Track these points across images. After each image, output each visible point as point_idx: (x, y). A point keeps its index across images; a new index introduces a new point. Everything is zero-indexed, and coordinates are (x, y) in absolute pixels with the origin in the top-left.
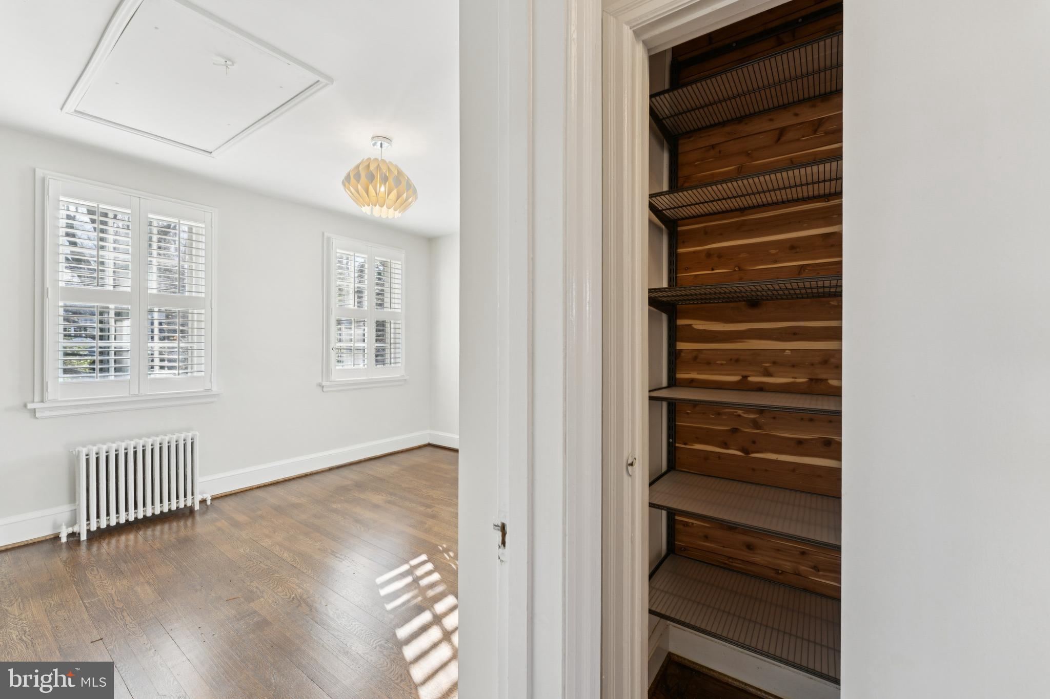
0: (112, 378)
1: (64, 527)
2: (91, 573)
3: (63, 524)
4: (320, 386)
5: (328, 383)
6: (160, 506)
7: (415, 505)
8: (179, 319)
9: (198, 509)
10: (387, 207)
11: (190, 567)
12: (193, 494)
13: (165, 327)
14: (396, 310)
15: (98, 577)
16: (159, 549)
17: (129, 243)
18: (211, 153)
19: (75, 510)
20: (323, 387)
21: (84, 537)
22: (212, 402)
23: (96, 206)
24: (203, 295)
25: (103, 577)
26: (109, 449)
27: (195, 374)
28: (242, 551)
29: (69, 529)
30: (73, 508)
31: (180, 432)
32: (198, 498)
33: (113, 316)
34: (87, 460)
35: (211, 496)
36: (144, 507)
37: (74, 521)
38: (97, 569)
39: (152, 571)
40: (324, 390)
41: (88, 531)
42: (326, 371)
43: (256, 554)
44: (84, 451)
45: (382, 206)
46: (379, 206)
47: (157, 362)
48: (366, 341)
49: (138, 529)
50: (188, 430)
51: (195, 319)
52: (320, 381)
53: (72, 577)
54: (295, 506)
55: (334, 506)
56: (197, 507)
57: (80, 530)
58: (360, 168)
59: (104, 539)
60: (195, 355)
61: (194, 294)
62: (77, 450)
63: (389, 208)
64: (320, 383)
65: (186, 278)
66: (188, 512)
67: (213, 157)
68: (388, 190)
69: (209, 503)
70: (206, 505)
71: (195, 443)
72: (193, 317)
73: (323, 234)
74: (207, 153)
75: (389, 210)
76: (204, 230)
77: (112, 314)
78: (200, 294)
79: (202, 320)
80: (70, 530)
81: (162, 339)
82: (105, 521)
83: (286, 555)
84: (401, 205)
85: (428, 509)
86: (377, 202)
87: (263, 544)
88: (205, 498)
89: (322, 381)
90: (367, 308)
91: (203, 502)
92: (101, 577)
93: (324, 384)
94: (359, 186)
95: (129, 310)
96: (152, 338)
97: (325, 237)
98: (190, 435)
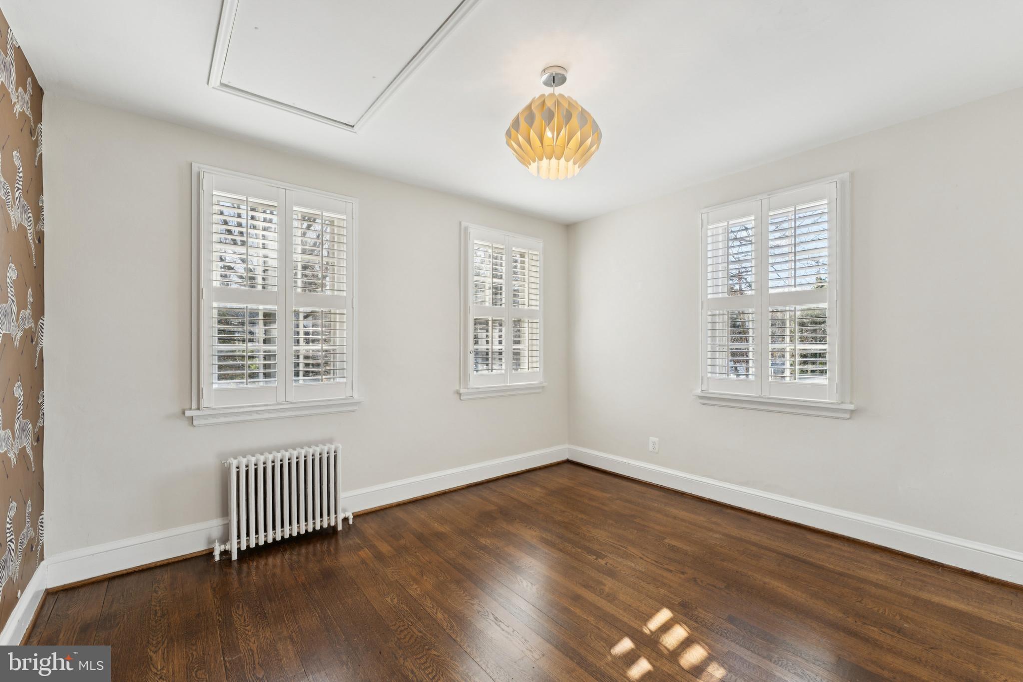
0: (261, 384)
1: (217, 544)
2: (236, 612)
3: (217, 541)
4: (458, 393)
5: (466, 391)
6: (305, 525)
7: (579, 550)
8: (322, 319)
9: (341, 529)
10: (566, 160)
11: (335, 619)
12: (336, 513)
13: (311, 330)
14: (533, 308)
15: (242, 619)
16: (303, 585)
17: (275, 238)
18: (353, 126)
19: (228, 524)
20: (460, 394)
21: (235, 557)
22: (353, 411)
23: (245, 199)
24: (345, 294)
25: (247, 620)
26: (257, 462)
27: (338, 380)
28: (389, 600)
29: (222, 546)
30: (226, 522)
31: (324, 442)
32: (341, 516)
33: (262, 318)
34: (238, 473)
35: (353, 514)
36: (290, 526)
37: (225, 539)
38: (243, 606)
39: (296, 619)
40: (462, 398)
41: (239, 549)
42: (464, 377)
43: (405, 608)
44: (235, 463)
45: (559, 158)
46: (556, 158)
47: (301, 368)
48: (503, 343)
49: (284, 551)
50: (331, 441)
51: (337, 320)
52: (458, 388)
53: (218, 614)
54: (440, 536)
55: (483, 541)
56: (340, 528)
57: (231, 548)
58: (532, 108)
59: (253, 560)
60: (338, 359)
61: (336, 293)
62: (228, 462)
63: (567, 160)
64: (457, 390)
65: (329, 275)
66: (331, 531)
67: (355, 133)
68: (568, 135)
69: (351, 522)
70: (349, 524)
71: (338, 455)
72: (335, 318)
73: (460, 223)
74: (349, 127)
75: (569, 163)
76: (345, 222)
77: (261, 316)
78: (342, 292)
79: (344, 321)
80: (223, 548)
81: (307, 342)
82: (254, 539)
83: (440, 616)
84: (583, 156)
85: (599, 560)
86: (554, 152)
87: (411, 592)
88: (347, 516)
89: (460, 388)
90: (505, 305)
91: (345, 520)
92: (245, 620)
93: (462, 391)
94: (532, 131)
95: (276, 310)
96: (298, 342)
97: (462, 227)
98: (333, 447)
